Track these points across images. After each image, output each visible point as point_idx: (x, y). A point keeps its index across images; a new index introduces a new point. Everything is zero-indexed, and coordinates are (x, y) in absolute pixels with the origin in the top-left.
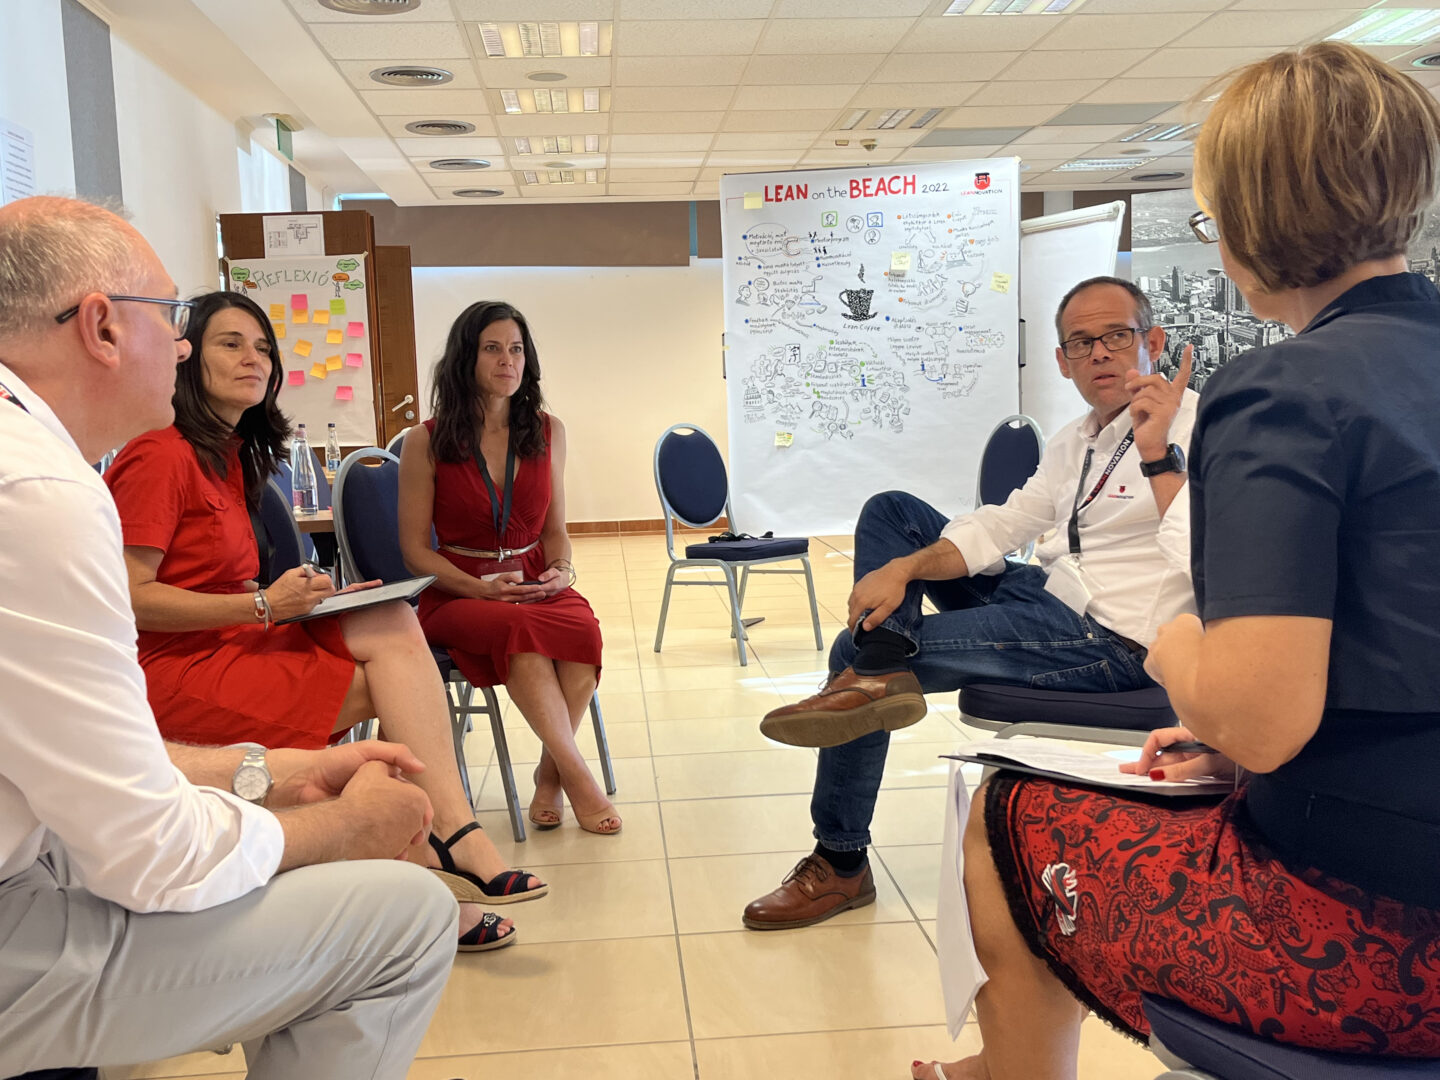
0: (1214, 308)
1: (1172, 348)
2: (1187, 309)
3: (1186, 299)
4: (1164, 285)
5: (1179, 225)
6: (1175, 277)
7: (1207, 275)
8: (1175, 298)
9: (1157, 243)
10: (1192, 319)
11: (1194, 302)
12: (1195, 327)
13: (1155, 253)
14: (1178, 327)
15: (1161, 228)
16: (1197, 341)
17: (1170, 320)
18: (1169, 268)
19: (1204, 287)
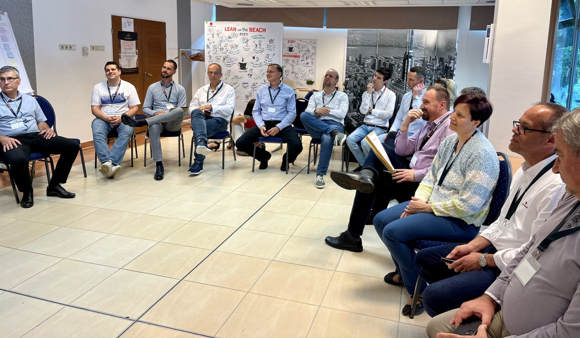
0: (372, 68)
1: (358, 80)
2: (364, 68)
3: (363, 65)
4: (356, 59)
5: (362, 41)
6: (360, 57)
7: (370, 58)
8: (360, 64)
9: (355, 46)
10: (365, 71)
11: (366, 66)
12: (366, 74)
13: (354, 49)
14: (360, 73)
15: (357, 41)
16: (367, 78)
17: (358, 71)
18: (358, 54)
19: (369, 61)
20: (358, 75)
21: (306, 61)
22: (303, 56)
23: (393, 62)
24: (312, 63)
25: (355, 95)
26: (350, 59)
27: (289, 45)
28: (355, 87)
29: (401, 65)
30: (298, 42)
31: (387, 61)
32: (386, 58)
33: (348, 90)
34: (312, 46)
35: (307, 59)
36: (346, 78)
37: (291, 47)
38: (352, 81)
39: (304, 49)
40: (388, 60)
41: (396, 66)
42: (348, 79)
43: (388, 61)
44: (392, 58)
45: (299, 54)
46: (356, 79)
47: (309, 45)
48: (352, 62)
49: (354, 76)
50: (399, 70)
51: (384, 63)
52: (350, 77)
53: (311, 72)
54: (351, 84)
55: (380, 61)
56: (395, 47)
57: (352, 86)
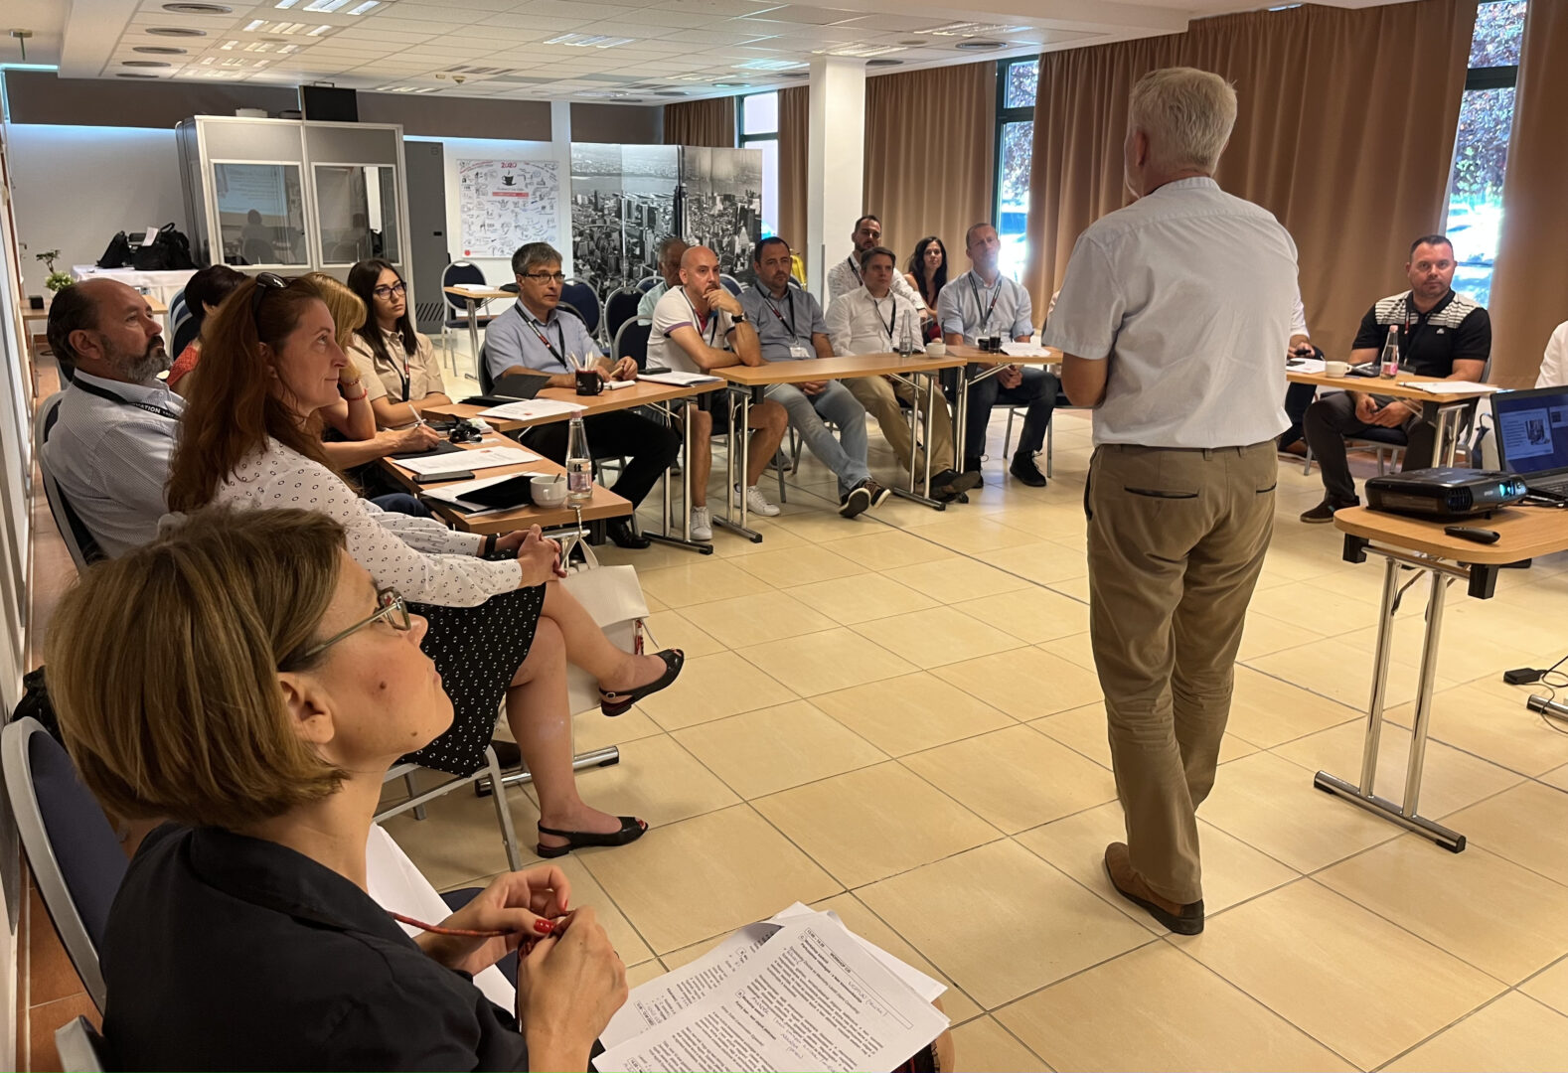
0: (615, 216)
1: (596, 239)
2: (603, 215)
3: (602, 210)
4: (590, 201)
5: (597, 165)
6: (596, 196)
7: (612, 196)
8: (596, 209)
9: (585, 174)
10: (605, 222)
11: (606, 212)
12: (608, 227)
14: (599, 227)
15: (588, 166)
16: (608, 235)
17: (594, 222)
18: (592, 190)
19: (611, 204)
20: (595, 229)
21: (542, 203)
22: (534, 194)
23: (655, 205)
24: (552, 208)
25: (592, 269)
26: (580, 201)
27: (505, 172)
28: (592, 253)
29: (671, 208)
30: (520, 166)
31: (643, 203)
32: (640, 197)
33: (580, 261)
34: (549, 175)
35: (541, 199)
36: (574, 237)
37: (510, 175)
38: (586, 242)
39: (535, 180)
40: (645, 200)
41: (662, 210)
42: (578, 239)
43: (646, 203)
44: (653, 197)
45: (525, 191)
46: (592, 238)
47: (543, 172)
48: (582, 206)
49: (588, 231)
50: (667, 217)
51: (638, 206)
52: (581, 234)
53: (551, 225)
54: (584, 249)
55: (629, 203)
56: (656, 177)
57: (587, 252)
